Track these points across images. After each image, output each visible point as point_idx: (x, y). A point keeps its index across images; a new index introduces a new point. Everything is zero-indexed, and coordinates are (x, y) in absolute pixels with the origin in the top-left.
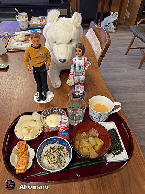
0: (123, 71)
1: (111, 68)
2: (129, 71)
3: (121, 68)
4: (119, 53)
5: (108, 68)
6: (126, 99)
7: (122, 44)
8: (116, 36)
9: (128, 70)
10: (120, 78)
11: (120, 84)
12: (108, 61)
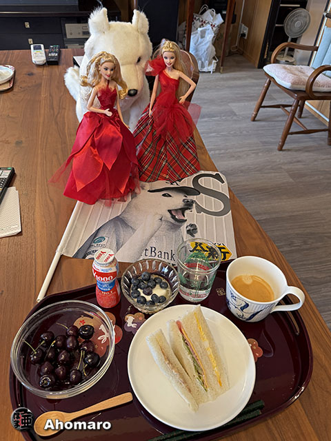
0: (248, 155)
1: (220, 150)
2: (260, 154)
3: (241, 150)
4: (235, 118)
5: (214, 150)
6: (260, 214)
7: (238, 96)
8: (223, 79)
9: (257, 153)
10: (242, 171)
11: (243, 183)
12: (213, 134)
